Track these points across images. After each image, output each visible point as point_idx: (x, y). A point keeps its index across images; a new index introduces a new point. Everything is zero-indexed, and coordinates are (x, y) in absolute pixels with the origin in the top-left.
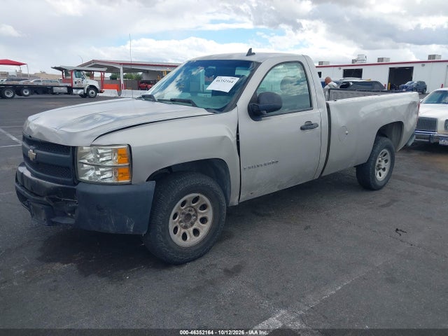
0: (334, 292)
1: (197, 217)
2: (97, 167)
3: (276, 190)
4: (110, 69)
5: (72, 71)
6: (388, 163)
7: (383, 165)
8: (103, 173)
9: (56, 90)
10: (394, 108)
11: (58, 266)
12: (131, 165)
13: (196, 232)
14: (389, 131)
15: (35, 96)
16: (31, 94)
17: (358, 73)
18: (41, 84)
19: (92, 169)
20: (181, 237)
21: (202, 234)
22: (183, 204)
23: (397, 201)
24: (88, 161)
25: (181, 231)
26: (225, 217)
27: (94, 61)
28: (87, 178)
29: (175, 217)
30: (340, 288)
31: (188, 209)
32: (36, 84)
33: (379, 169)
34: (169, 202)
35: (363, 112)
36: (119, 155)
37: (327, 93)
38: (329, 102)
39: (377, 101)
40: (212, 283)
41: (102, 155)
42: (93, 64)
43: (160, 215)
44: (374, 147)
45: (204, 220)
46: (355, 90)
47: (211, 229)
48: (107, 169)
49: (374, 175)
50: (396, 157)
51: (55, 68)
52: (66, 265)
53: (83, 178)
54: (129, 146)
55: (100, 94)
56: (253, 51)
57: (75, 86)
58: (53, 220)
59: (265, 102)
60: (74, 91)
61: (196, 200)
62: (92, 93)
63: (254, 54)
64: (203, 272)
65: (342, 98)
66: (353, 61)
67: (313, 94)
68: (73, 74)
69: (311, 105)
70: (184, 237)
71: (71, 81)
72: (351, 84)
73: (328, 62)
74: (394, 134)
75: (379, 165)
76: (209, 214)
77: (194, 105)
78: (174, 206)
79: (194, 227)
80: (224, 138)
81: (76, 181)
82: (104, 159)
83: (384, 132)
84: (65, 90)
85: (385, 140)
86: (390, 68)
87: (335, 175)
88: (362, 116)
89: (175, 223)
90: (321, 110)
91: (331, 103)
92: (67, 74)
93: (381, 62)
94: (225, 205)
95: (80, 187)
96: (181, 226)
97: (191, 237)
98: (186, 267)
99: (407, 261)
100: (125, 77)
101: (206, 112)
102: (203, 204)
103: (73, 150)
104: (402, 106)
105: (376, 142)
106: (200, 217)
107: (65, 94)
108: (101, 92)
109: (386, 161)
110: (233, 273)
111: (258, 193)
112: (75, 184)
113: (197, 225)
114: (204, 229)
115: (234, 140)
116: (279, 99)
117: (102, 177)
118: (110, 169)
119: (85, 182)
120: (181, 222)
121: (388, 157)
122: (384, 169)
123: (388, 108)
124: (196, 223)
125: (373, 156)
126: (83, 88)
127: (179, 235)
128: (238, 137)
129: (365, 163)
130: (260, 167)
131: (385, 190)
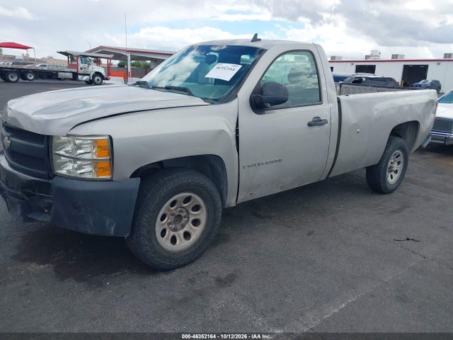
0: (336, 311)
1: (188, 218)
2: (76, 159)
3: (278, 190)
4: (117, 56)
5: (78, 57)
6: (401, 166)
7: (396, 167)
8: (80, 167)
9: (61, 75)
10: (410, 106)
11: (34, 267)
12: (112, 160)
13: (187, 235)
14: (403, 131)
15: (40, 81)
16: (36, 78)
17: (371, 69)
18: (45, 68)
19: (70, 161)
20: (169, 241)
21: (194, 238)
22: (173, 204)
23: (409, 207)
24: (66, 152)
25: (169, 234)
26: (220, 219)
27: (101, 47)
28: (64, 172)
29: (163, 218)
30: (344, 305)
31: (179, 209)
32: (40, 68)
33: (391, 171)
34: (155, 203)
35: (376, 109)
36: (99, 147)
37: (338, 87)
38: (340, 97)
39: (392, 97)
40: (201, 294)
41: (79, 147)
42: (100, 50)
43: (146, 216)
44: (387, 147)
45: (196, 222)
46: (368, 86)
47: (203, 232)
48: (86, 163)
49: (385, 177)
50: (409, 158)
51: (61, 53)
52: (42, 266)
53: (59, 171)
54: (111, 138)
55: (106, 82)
56: (258, 38)
57: (80, 71)
58: (30, 216)
59: (269, 94)
60: (80, 77)
61: (187, 200)
62: (98, 80)
63: (260, 40)
64: (192, 281)
65: (354, 93)
66: (367, 57)
67: (324, 89)
68: (79, 59)
69: (321, 100)
70: (174, 240)
71: (77, 66)
72: (364, 79)
73: (341, 57)
74: (409, 134)
75: (391, 167)
76: (202, 215)
77: (190, 94)
78: (163, 206)
79: (185, 229)
80: (222, 131)
81: (51, 174)
82: (82, 151)
83: (398, 132)
84: (70, 75)
85: (399, 141)
86: (405, 66)
87: (344, 176)
88: (376, 113)
89: (163, 225)
90: (331, 105)
91: (342, 97)
92: (73, 60)
93: (395, 59)
94: (220, 206)
95: (55, 182)
96: (170, 229)
97: (181, 240)
98: (174, 274)
99: (420, 277)
100: (132, 65)
101: (203, 103)
102: (196, 204)
103: (47, 140)
104: (419, 104)
105: (389, 142)
106: (192, 218)
107: (71, 79)
108: (107, 79)
109: (399, 163)
110: (225, 283)
111: (257, 194)
112: (50, 178)
113: (189, 227)
114: (196, 232)
115: (232, 134)
116: (285, 91)
117: (80, 172)
118: (89, 162)
119: (62, 176)
120: (170, 224)
121: (401, 159)
122: (396, 172)
123: (404, 106)
124: (187, 225)
125: (385, 157)
126: (88, 75)
127: (167, 239)
128: (237, 131)
129: (376, 165)
130: (261, 166)
131: (396, 194)
